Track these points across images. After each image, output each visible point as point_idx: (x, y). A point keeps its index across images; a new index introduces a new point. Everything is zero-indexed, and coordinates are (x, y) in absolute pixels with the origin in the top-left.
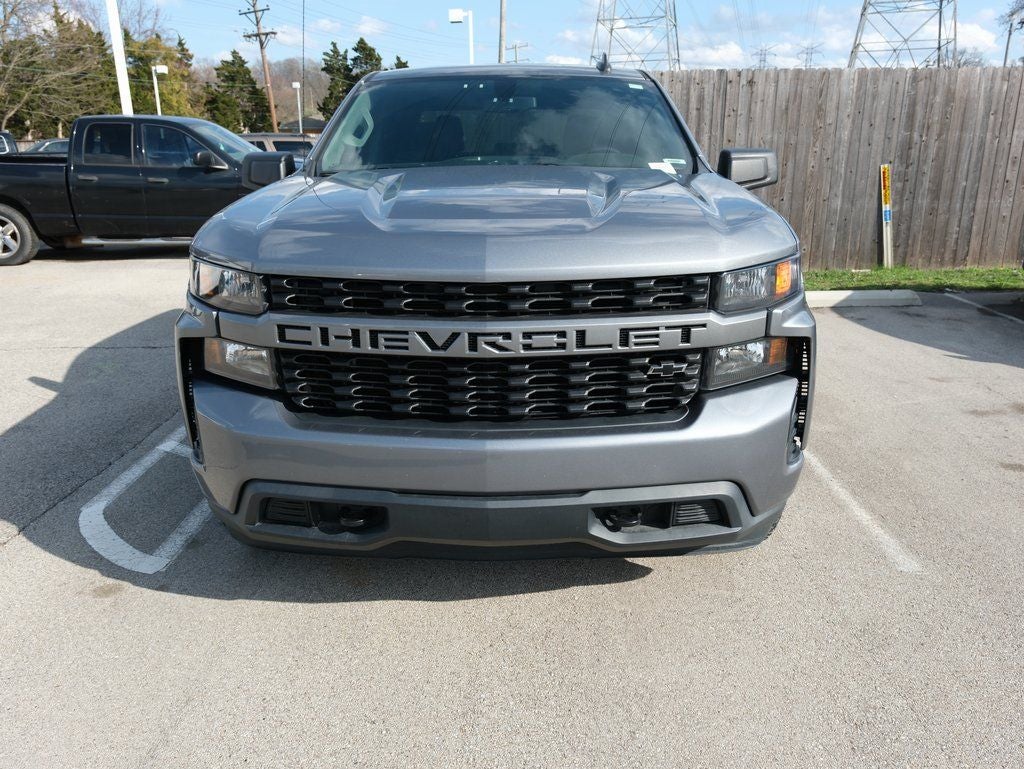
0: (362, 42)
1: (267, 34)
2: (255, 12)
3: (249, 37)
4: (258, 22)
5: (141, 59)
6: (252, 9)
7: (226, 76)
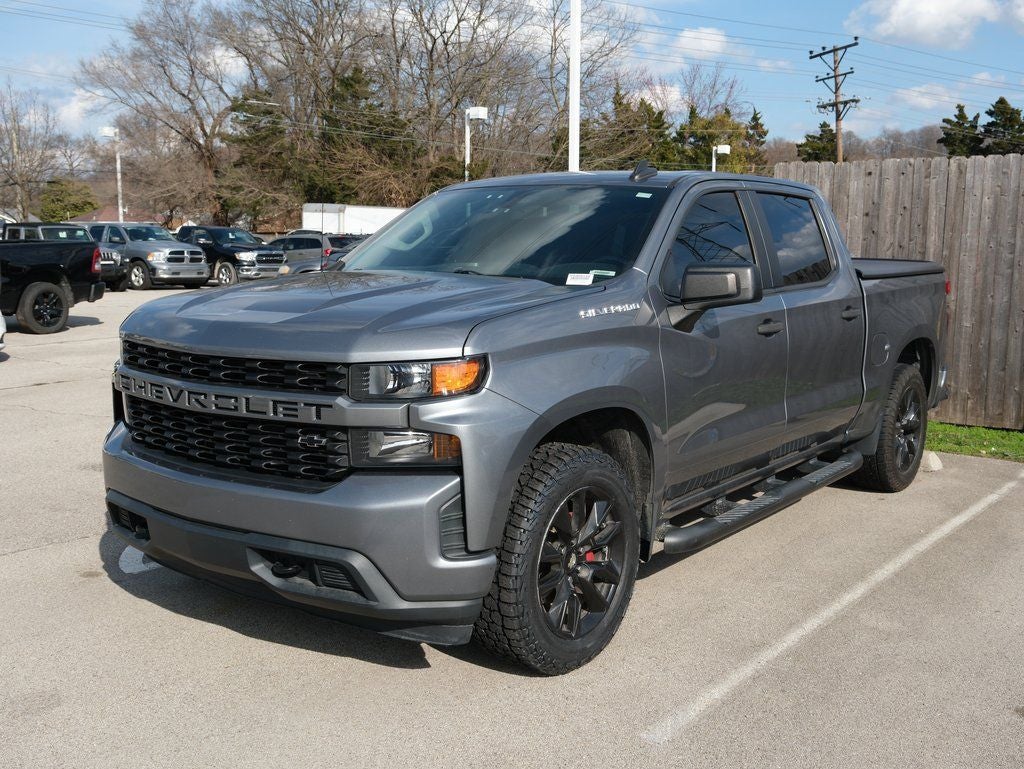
0: (1002, 101)
1: (846, 103)
2: (835, 77)
3: (824, 107)
4: (837, 89)
5: (703, 138)
6: (832, 74)
7: (809, 154)
